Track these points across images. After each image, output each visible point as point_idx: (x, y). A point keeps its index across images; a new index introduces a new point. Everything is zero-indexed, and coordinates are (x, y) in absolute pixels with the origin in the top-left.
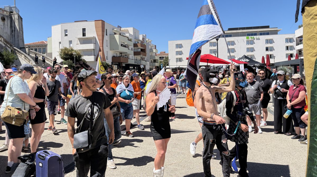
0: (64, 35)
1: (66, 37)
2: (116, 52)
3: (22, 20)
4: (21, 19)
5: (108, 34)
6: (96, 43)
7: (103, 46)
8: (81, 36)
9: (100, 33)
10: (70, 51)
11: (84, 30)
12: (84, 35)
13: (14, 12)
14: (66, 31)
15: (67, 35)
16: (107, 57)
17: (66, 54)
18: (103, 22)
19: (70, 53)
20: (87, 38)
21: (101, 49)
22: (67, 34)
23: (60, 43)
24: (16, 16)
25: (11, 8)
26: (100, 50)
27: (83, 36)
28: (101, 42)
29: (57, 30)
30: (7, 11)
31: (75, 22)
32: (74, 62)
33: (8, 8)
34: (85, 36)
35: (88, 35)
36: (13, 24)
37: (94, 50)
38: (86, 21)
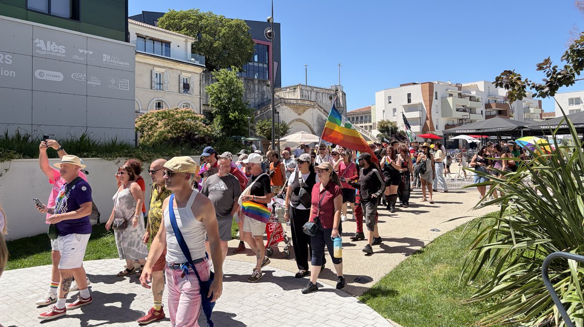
0: (387, 102)
1: (390, 104)
2: (453, 119)
3: (345, 96)
4: (345, 94)
5: (438, 97)
6: (422, 110)
7: (430, 114)
8: (406, 103)
9: (428, 98)
10: (386, 123)
11: (409, 95)
12: (409, 101)
13: (339, 90)
14: (390, 98)
16: (437, 126)
17: (382, 127)
18: (431, 85)
19: (386, 125)
20: (413, 105)
21: (429, 117)
22: (390, 101)
23: (384, 111)
24: (341, 94)
25: (336, 86)
26: (427, 119)
27: (408, 102)
28: (429, 108)
29: (380, 97)
30: (333, 90)
31: (401, 85)
32: (389, 135)
33: (334, 87)
34: (410, 102)
35: (413, 102)
36: (338, 101)
37: (420, 118)
38: (414, 84)
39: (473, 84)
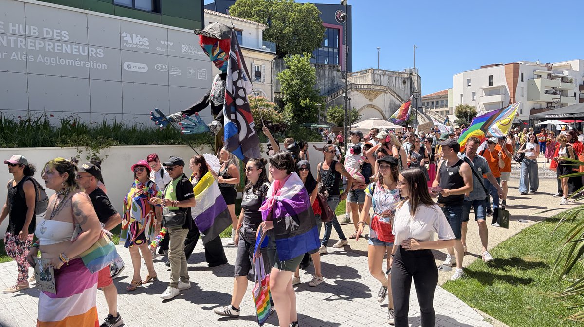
0: (466, 85)
1: (469, 88)
2: (541, 103)
3: (420, 79)
4: (420, 78)
5: (524, 80)
6: (505, 94)
7: (514, 97)
8: (487, 86)
9: (512, 80)
10: (465, 108)
11: (491, 77)
12: (490, 84)
13: (414, 73)
14: (469, 81)
15: (470, 85)
16: (521, 110)
17: (460, 112)
18: (516, 66)
19: (464, 110)
20: (494, 88)
21: (513, 101)
23: (462, 95)
24: (415, 77)
25: (411, 69)
26: (511, 103)
27: (490, 86)
28: (512, 91)
29: (458, 80)
30: (407, 74)
31: (482, 67)
32: (467, 121)
33: (409, 70)
34: (492, 85)
35: (495, 85)
36: (413, 85)
37: (502, 102)
38: (497, 65)
39: (566, 63)
